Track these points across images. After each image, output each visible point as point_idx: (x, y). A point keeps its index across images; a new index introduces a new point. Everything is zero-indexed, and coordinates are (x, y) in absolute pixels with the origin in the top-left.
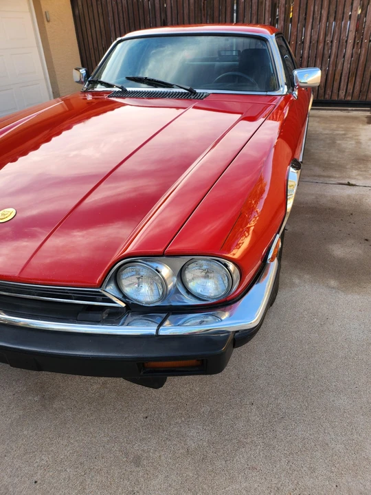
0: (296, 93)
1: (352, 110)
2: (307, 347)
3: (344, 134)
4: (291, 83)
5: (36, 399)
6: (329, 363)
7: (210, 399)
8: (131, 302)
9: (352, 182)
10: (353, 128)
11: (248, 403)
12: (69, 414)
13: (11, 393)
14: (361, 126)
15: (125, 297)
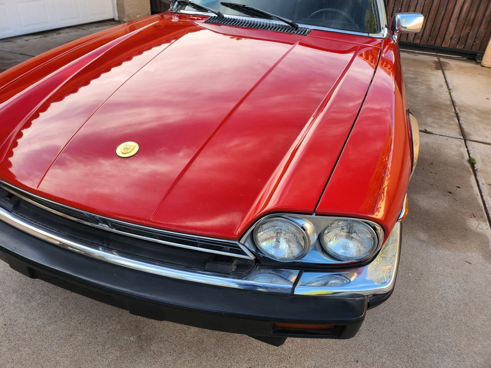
0: (396, 37)
1: (419, 53)
2: (405, 303)
3: (415, 78)
4: (392, 27)
5: (132, 339)
6: (429, 322)
7: (313, 353)
8: (262, 255)
9: (429, 130)
10: (422, 73)
11: (352, 360)
12: (169, 358)
13: (105, 331)
14: (429, 71)
15: (257, 251)
